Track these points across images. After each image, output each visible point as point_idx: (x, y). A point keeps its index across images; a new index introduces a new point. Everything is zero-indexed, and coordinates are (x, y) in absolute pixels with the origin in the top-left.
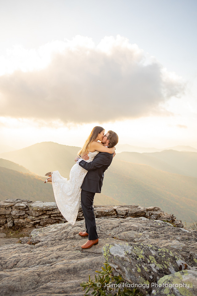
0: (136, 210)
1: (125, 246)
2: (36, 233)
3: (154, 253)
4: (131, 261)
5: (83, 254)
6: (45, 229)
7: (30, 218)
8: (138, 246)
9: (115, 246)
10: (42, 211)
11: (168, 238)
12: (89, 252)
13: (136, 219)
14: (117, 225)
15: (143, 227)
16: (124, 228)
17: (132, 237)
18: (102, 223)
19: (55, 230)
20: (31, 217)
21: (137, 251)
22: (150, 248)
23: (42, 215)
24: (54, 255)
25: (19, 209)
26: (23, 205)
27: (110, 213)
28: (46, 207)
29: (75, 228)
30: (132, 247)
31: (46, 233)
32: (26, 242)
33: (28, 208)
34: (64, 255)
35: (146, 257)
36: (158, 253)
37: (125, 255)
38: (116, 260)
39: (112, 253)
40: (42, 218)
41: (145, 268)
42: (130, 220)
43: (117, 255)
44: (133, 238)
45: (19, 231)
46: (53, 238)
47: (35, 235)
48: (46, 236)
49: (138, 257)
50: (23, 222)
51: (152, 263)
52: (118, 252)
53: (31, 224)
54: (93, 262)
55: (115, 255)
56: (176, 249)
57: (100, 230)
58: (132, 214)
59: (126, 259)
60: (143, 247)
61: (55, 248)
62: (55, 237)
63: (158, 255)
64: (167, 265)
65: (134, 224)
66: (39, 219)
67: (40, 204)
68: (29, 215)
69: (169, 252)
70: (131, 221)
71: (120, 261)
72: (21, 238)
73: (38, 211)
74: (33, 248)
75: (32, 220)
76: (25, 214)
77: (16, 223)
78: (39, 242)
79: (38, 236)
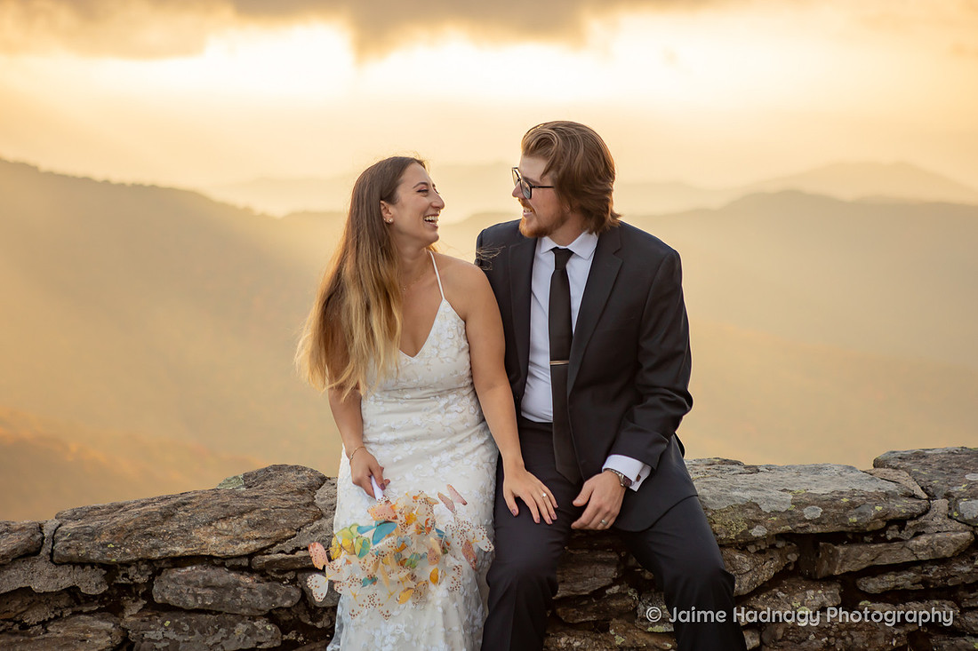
10: (787, 542)
23: (782, 581)
73: (749, 546)
76: (615, 582)
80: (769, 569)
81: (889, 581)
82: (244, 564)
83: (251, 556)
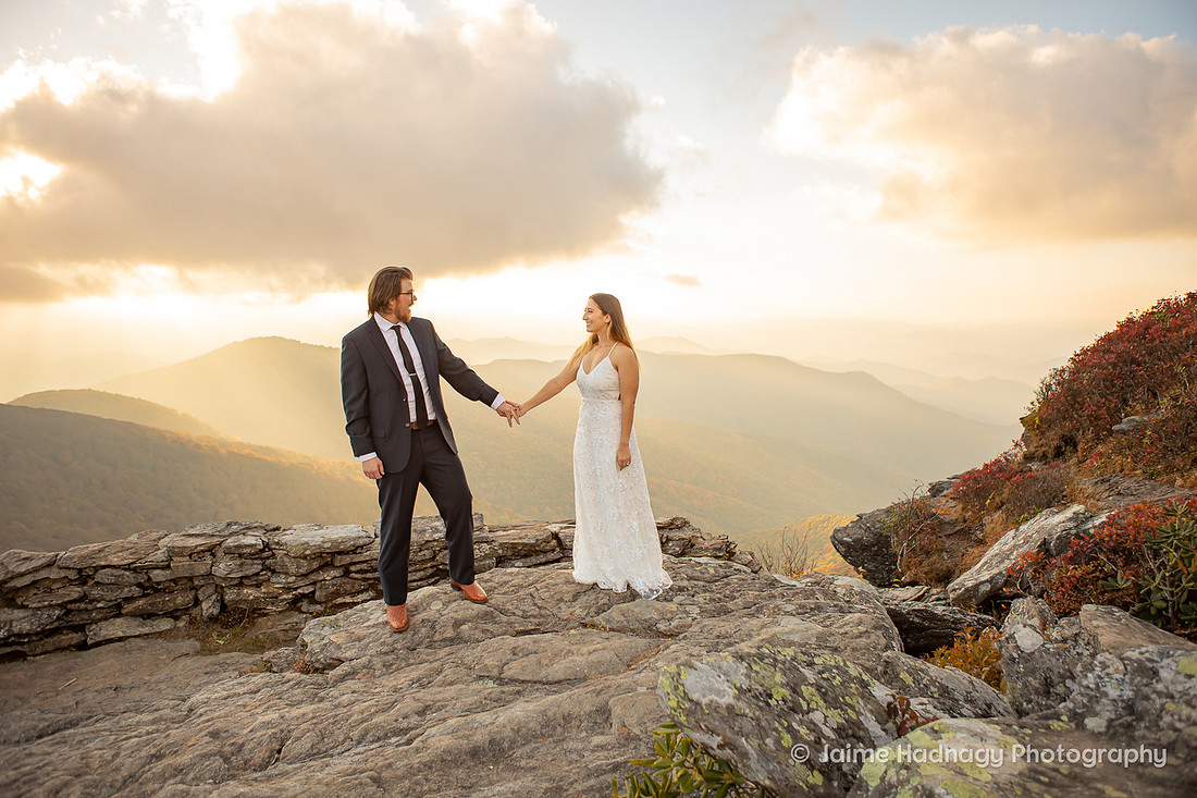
2: (319, 634)
5: (506, 689)
6: (348, 617)
7: (279, 581)
10: (320, 555)
11: (757, 611)
12: (523, 682)
18: (536, 582)
20: (282, 579)
23: (320, 568)
24: (408, 704)
25: (240, 556)
26: (254, 542)
27: (539, 545)
28: (333, 541)
29: (454, 604)
31: (359, 632)
32: (290, 665)
33: (270, 550)
34: (444, 700)
40: (321, 578)
44: (652, 622)
45: (245, 628)
46: (383, 644)
47: (318, 640)
48: (359, 640)
50: (256, 598)
53: (282, 601)
54: (550, 713)
57: (535, 604)
61: (402, 679)
62: (390, 640)
66: (311, 584)
67: (310, 533)
68: (274, 572)
72: (267, 654)
73: (305, 557)
74: (320, 686)
75: (288, 589)
76: (262, 570)
77: (233, 600)
78: (341, 661)
79: (331, 642)
80: (315, 565)
81: (358, 567)
82: (127, 567)
83: (129, 564)
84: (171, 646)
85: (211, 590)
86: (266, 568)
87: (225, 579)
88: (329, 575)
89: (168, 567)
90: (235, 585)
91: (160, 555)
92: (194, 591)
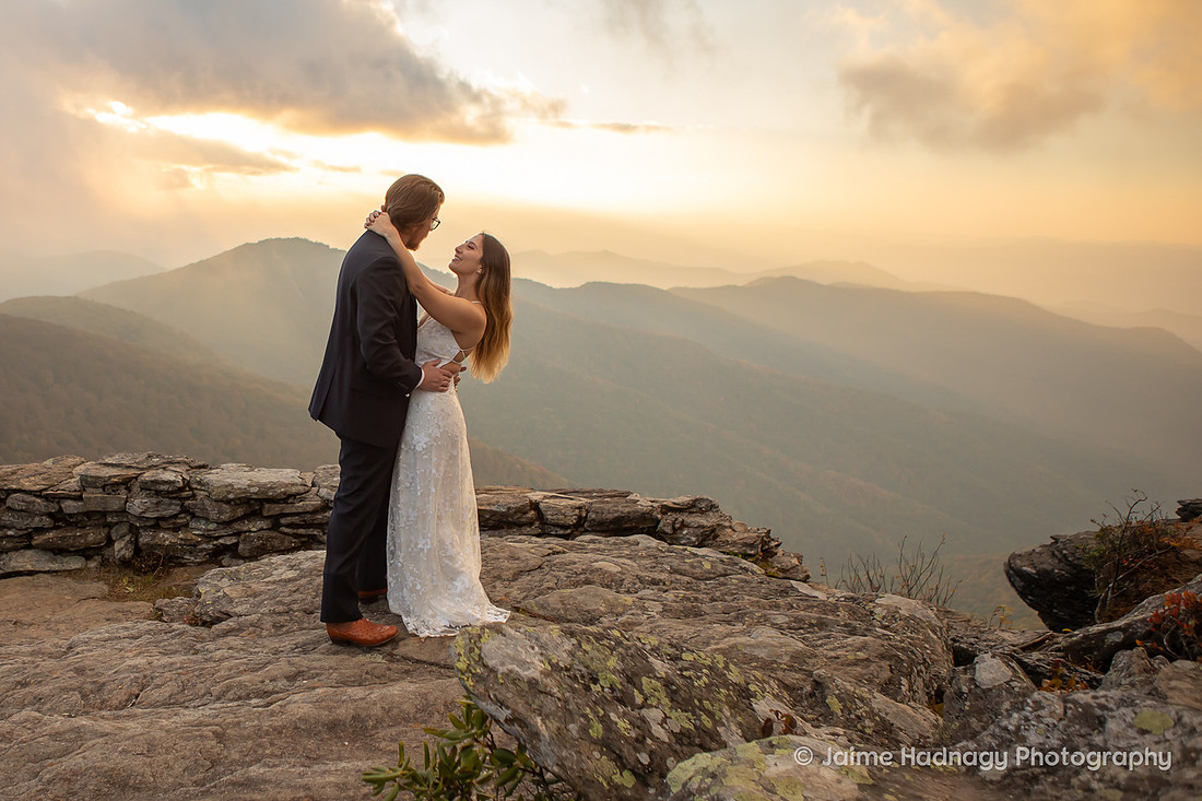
0: (620, 509)
1: (547, 635)
2: (216, 585)
3: (661, 667)
4: (567, 694)
5: (394, 666)
6: (250, 570)
7: (199, 528)
8: (597, 640)
9: (504, 635)
10: (247, 501)
11: (737, 618)
12: (418, 661)
13: (614, 544)
14: (534, 562)
15: (640, 573)
16: (562, 575)
17: (594, 611)
19: (291, 574)
20: (202, 525)
21: (592, 659)
22: (648, 647)
23: (246, 516)
24: (282, 667)
25: (158, 493)
26: (173, 479)
27: (512, 516)
28: (261, 487)
30: (574, 641)
31: (256, 586)
32: (181, 616)
33: (191, 489)
34: (321, 668)
35: (628, 682)
36: (680, 670)
37: (541, 673)
38: (507, 688)
39: (491, 663)
40: (245, 529)
41: (622, 724)
42: (592, 546)
43: (511, 671)
44: (596, 614)
45: (159, 578)
46: (280, 603)
47: (213, 591)
48: (255, 595)
49: (595, 681)
50: (173, 545)
51: (651, 706)
52: (514, 659)
53: (202, 550)
54: (431, 698)
55: (501, 669)
56: (764, 661)
58: (601, 523)
59: (546, 687)
60: (619, 643)
61: (287, 643)
62: (288, 599)
63: (682, 676)
64: (710, 714)
65: (603, 560)
66: (234, 534)
67: (237, 474)
68: (193, 516)
69: (726, 667)
70: (594, 550)
71: (520, 693)
72: (161, 602)
73: (228, 502)
74: (203, 640)
75: (208, 538)
76: (180, 513)
77: (147, 544)
78: (229, 616)
79: (225, 595)
80: (240, 512)
81: (289, 520)
82: (39, 494)
83: (41, 491)
84: (78, 586)
85: (124, 529)
86: (185, 510)
87: (140, 518)
88: (255, 526)
89: (80, 498)
90: (151, 527)
91: (73, 484)
92: (106, 530)
